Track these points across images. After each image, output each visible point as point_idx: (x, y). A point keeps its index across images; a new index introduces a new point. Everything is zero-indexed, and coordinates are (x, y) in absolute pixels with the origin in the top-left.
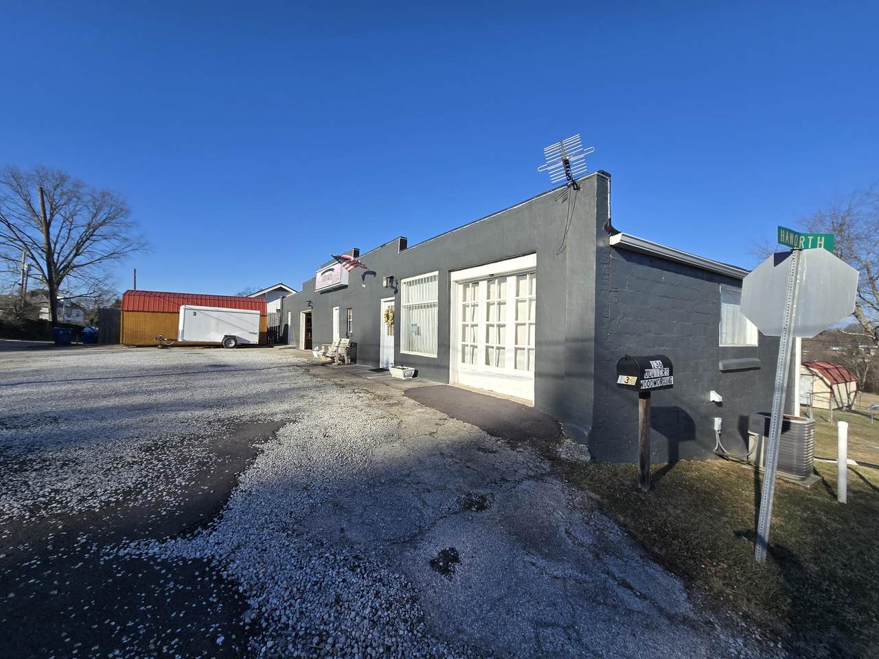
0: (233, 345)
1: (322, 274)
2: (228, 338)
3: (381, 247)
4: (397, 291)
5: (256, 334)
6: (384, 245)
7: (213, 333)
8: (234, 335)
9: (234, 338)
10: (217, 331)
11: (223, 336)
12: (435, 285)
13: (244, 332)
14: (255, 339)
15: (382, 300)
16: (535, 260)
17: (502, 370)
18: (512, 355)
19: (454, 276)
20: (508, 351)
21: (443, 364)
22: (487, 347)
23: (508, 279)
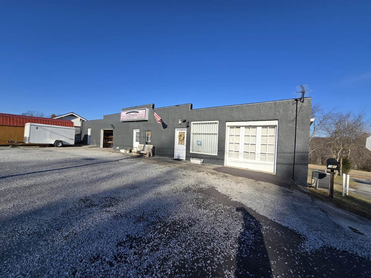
0: (61, 145)
1: (127, 113)
2: (57, 142)
3: (176, 106)
4: (188, 126)
5: (73, 139)
6: (178, 105)
7: (48, 139)
8: (61, 140)
9: (61, 142)
10: (51, 138)
11: (55, 141)
12: (217, 126)
13: (66, 138)
14: (72, 142)
15: (176, 129)
16: (275, 123)
17: (253, 161)
18: (259, 156)
19: (228, 124)
20: (258, 154)
21: (221, 158)
22: (244, 152)
23: (257, 127)
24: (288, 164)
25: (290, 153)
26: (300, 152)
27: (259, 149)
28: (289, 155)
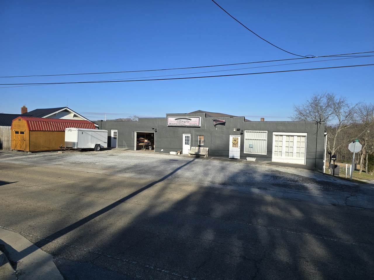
0: (99, 149)
1: (176, 119)
2: (97, 146)
4: (242, 134)
5: (107, 142)
7: (90, 143)
9: (99, 145)
10: (92, 142)
11: (95, 145)
12: (266, 134)
13: (102, 142)
14: (106, 146)
15: (230, 135)
16: (306, 134)
17: (292, 158)
18: (296, 154)
19: (274, 133)
20: (295, 153)
21: (270, 157)
22: (286, 152)
23: (294, 136)
24: (313, 159)
25: (314, 152)
26: (319, 152)
27: (295, 150)
28: (313, 153)
